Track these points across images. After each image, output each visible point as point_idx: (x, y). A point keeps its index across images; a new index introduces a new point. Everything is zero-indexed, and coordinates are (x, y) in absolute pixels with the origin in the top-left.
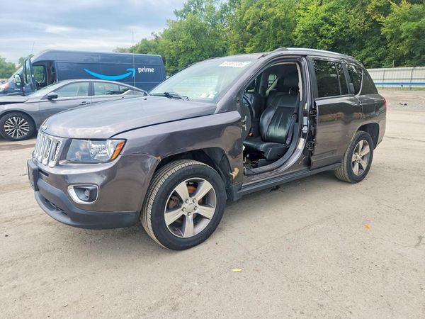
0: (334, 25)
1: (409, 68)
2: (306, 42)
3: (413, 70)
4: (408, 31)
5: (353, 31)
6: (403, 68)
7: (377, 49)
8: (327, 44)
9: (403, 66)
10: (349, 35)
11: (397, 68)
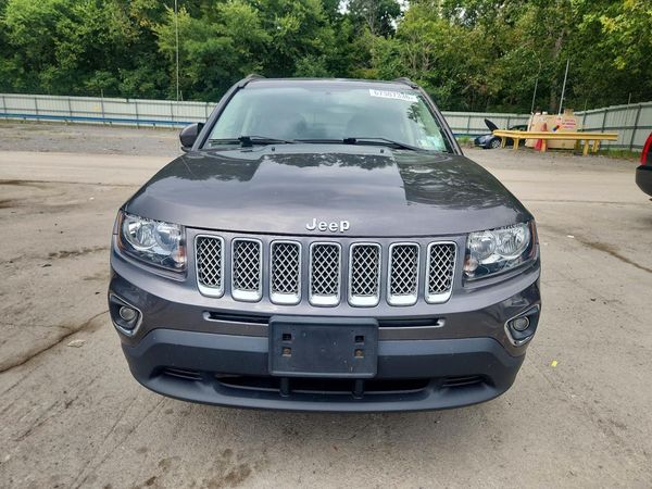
0: (80, 22)
1: (201, 103)
2: (33, 42)
3: (206, 106)
4: (195, 52)
5: (116, 38)
6: (191, 103)
7: (155, 72)
8: (73, 52)
9: (193, 99)
10: (109, 44)
11: (187, 103)
